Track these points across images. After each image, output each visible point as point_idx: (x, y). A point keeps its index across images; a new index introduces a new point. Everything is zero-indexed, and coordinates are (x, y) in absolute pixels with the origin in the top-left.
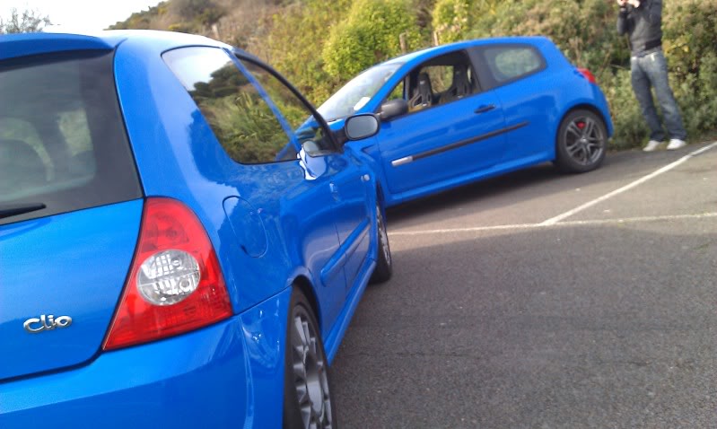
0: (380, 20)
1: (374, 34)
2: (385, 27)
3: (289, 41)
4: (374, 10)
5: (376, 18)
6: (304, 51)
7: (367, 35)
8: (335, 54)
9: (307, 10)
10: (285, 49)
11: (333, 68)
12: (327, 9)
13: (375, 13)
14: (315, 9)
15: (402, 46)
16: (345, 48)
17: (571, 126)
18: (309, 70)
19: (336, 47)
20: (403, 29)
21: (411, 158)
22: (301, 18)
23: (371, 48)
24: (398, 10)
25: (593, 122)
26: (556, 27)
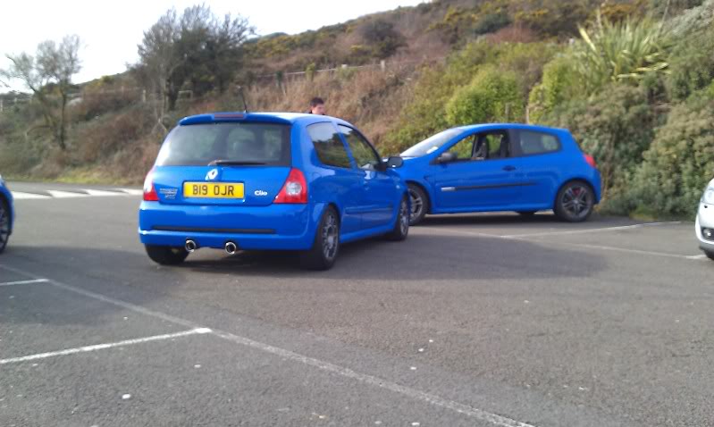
0: (495, 90)
1: (487, 99)
2: (497, 96)
3: (430, 89)
4: (492, 81)
5: (492, 88)
6: (438, 101)
7: (482, 99)
8: (455, 109)
9: (449, 67)
10: (425, 95)
11: (451, 119)
12: (463, 71)
13: (492, 84)
14: (455, 69)
15: (506, 112)
16: (463, 105)
17: (569, 191)
18: (436, 116)
19: (457, 104)
20: (510, 100)
21: (453, 188)
22: (444, 73)
23: (483, 109)
24: (510, 85)
25: (585, 191)
26: (605, 122)
